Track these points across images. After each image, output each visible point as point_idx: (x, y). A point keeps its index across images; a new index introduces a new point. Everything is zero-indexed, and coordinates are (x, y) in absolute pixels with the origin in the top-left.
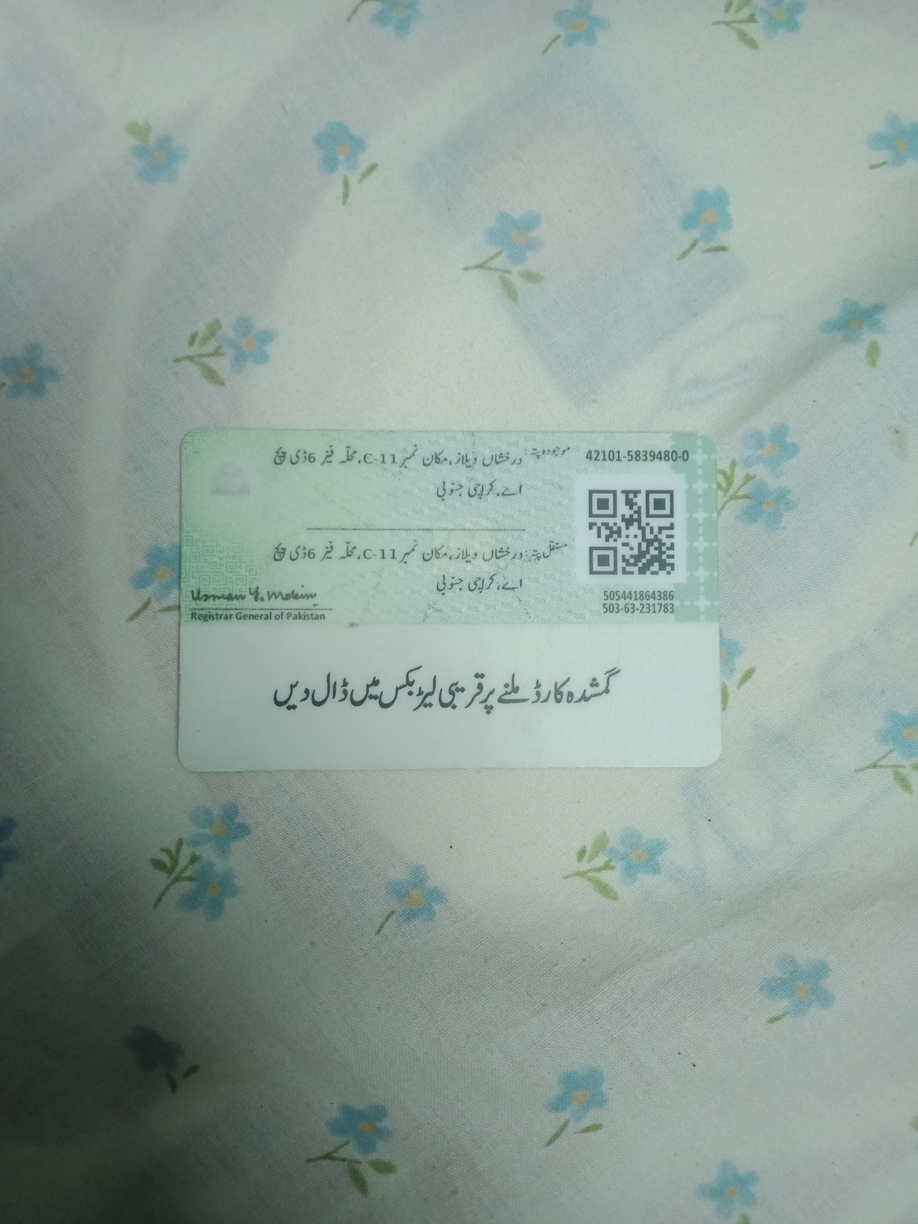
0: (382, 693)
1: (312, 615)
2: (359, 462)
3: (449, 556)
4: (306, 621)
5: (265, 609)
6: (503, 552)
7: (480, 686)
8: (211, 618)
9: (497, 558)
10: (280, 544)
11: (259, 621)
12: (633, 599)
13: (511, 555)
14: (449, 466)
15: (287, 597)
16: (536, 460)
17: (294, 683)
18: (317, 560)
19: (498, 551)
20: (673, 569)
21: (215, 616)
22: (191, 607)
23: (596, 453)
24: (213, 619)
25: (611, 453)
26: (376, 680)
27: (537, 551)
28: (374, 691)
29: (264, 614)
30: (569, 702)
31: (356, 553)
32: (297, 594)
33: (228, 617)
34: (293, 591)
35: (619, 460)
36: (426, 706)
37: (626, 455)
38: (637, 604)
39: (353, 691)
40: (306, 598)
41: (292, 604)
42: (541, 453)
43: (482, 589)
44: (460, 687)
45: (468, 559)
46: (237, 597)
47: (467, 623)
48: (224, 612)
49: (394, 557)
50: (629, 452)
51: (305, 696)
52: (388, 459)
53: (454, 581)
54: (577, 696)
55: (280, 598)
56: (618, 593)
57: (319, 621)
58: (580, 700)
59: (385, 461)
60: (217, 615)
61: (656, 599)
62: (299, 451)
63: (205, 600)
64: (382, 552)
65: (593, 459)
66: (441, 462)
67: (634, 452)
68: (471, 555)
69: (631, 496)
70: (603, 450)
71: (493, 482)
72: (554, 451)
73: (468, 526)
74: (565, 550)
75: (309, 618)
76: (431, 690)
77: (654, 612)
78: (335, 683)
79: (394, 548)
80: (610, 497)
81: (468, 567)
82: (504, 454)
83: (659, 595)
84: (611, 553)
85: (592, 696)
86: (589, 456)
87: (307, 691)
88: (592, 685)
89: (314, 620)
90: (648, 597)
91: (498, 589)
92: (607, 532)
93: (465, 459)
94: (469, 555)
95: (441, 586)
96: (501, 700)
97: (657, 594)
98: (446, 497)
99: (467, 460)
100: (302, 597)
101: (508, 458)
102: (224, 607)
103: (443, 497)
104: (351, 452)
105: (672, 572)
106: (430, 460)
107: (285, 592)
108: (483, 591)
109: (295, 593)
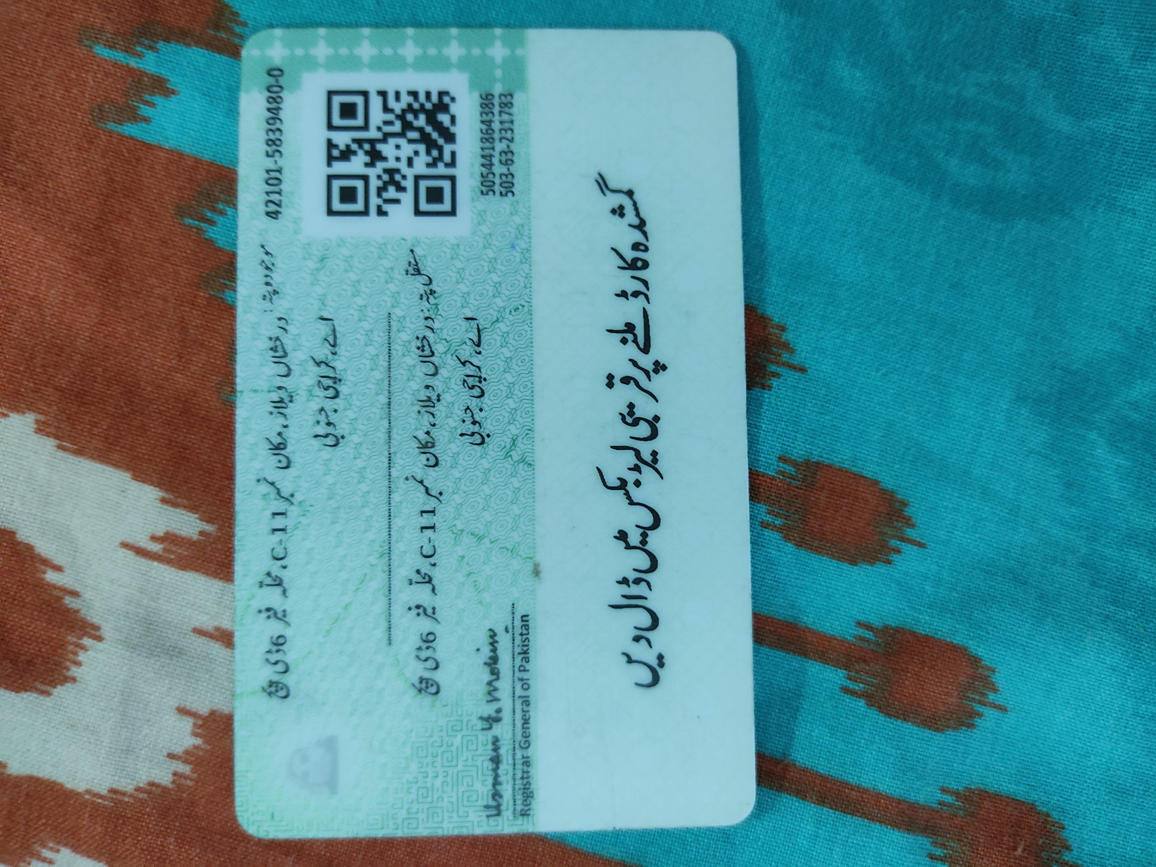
0: (637, 526)
1: (522, 634)
2: (285, 567)
3: (430, 428)
4: (531, 644)
5: (514, 705)
6: (423, 346)
7: (626, 380)
8: (527, 786)
9: (432, 355)
10: (413, 685)
11: (532, 714)
12: (493, 153)
13: (428, 334)
14: (291, 429)
15: (495, 673)
16: (281, 295)
17: (626, 659)
18: (438, 630)
19: (421, 353)
20: (447, 93)
21: (525, 781)
22: (511, 817)
23: (269, 204)
24: (528, 783)
25: (270, 182)
26: (618, 535)
27: (421, 295)
28: (634, 538)
29: (521, 707)
30: (646, 249)
31: (425, 569)
32: (491, 658)
33: (527, 762)
34: (485, 664)
35: (279, 171)
36: (655, 461)
37: (273, 160)
38: (499, 146)
39: (635, 570)
40: (496, 645)
41: (505, 664)
42: (269, 288)
43: (480, 377)
44: (628, 410)
45: (434, 398)
46: (496, 749)
47: (532, 400)
48: (519, 766)
49: (433, 512)
50: (269, 156)
51: (643, 642)
52: (280, 521)
53: (469, 420)
54: (638, 236)
55: (496, 684)
57: (531, 624)
58: (645, 234)
59: (283, 527)
60: (522, 778)
61: (493, 119)
62: (267, 660)
63: (501, 796)
64: (424, 530)
65: (279, 209)
66: (284, 442)
67: (268, 148)
68: (429, 395)
69: (336, 153)
70: (265, 195)
71: (313, 359)
72: (267, 268)
73: (383, 399)
74: (418, 251)
75: (527, 638)
76: (632, 453)
77: (512, 122)
78: (624, 596)
79: (419, 511)
80: (337, 184)
81: (447, 398)
82: (271, 344)
83: (486, 114)
84: (423, 185)
85: (638, 214)
86: (273, 215)
87: (637, 639)
88: (622, 215)
89: (530, 630)
90: (490, 131)
91: (480, 353)
92: (392, 189)
93: (280, 405)
94: (429, 397)
95: (477, 439)
96: (646, 349)
97: (485, 118)
98: (339, 433)
99: (281, 401)
100: (494, 650)
102: (511, 769)
103: (339, 437)
104: (269, 581)
105: (452, 95)
106: (280, 457)
107: (487, 677)
108: (483, 376)
109: (488, 661)
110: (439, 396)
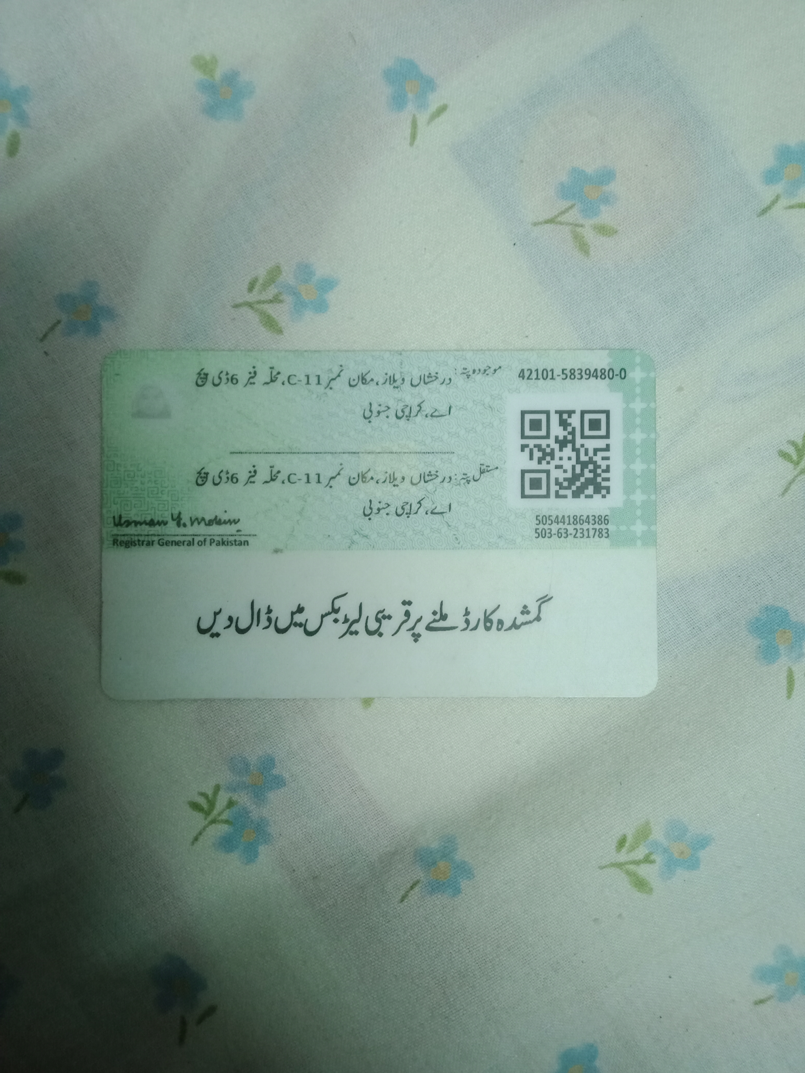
0: (307, 620)
1: (235, 541)
2: (283, 384)
3: (375, 480)
4: (229, 547)
5: (188, 535)
6: (431, 475)
7: (407, 614)
8: (133, 544)
9: (425, 482)
10: (203, 468)
11: (182, 547)
12: (566, 524)
13: (440, 479)
14: (376, 387)
15: (210, 523)
16: (467, 380)
17: (217, 610)
18: (240, 485)
19: (426, 474)
20: (608, 492)
21: (137, 543)
22: (113, 533)
23: (529, 371)
24: (135, 545)
25: (545, 372)
26: (301, 607)
27: (466, 474)
28: (299, 618)
29: (187, 540)
30: (499, 629)
31: (281, 477)
32: (220, 520)
33: (150, 544)
34: (216, 517)
35: (552, 378)
36: (352, 633)
37: (561, 373)
38: (571, 529)
39: (277, 618)
40: (229, 524)
41: (215, 530)
42: (471, 373)
43: (410, 514)
44: (387, 615)
45: (396, 483)
46: (159, 523)
47: (394, 549)
48: (146, 539)
49: (319, 482)
50: (563, 370)
51: (228, 623)
52: (313, 380)
53: (381, 506)
54: (507, 624)
55: (203, 524)
56: (551, 518)
57: (242, 547)
58: (510, 628)
59: (310, 382)
60: (139, 541)
61: (590, 524)
62: (222, 372)
63: (127, 526)
64: (306, 476)
65: (526, 378)
66: (367, 382)
67: (568, 370)
68: (398, 479)
69: (565, 416)
70: (536, 368)
71: (422, 403)
72: (485, 371)
73: (395, 449)
74: (496, 473)
75: (232, 544)
76: (357, 617)
77: (588, 537)
78: (259, 610)
79: (319, 472)
80: (543, 417)
81: (396, 491)
82: (433, 374)
83: (594, 520)
84: (543, 476)
85: (523, 624)
86: (522, 375)
87: (230, 619)
88: (522, 613)
89: (238, 547)
90: (581, 522)
91: (427, 513)
92: (540, 454)
93: (392, 380)
94: (396, 479)
95: (368, 512)
96: (429, 628)
97: (591, 518)
98: (373, 419)
99: (395, 381)
100: (225, 522)
101: (437, 378)
102: (146, 533)
103: (370, 419)
104: (274, 373)
105: (607, 495)
106: (356, 381)
107: (207, 518)
108: (410, 516)
109: (218, 518)
110: (397, 486)
